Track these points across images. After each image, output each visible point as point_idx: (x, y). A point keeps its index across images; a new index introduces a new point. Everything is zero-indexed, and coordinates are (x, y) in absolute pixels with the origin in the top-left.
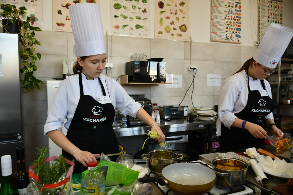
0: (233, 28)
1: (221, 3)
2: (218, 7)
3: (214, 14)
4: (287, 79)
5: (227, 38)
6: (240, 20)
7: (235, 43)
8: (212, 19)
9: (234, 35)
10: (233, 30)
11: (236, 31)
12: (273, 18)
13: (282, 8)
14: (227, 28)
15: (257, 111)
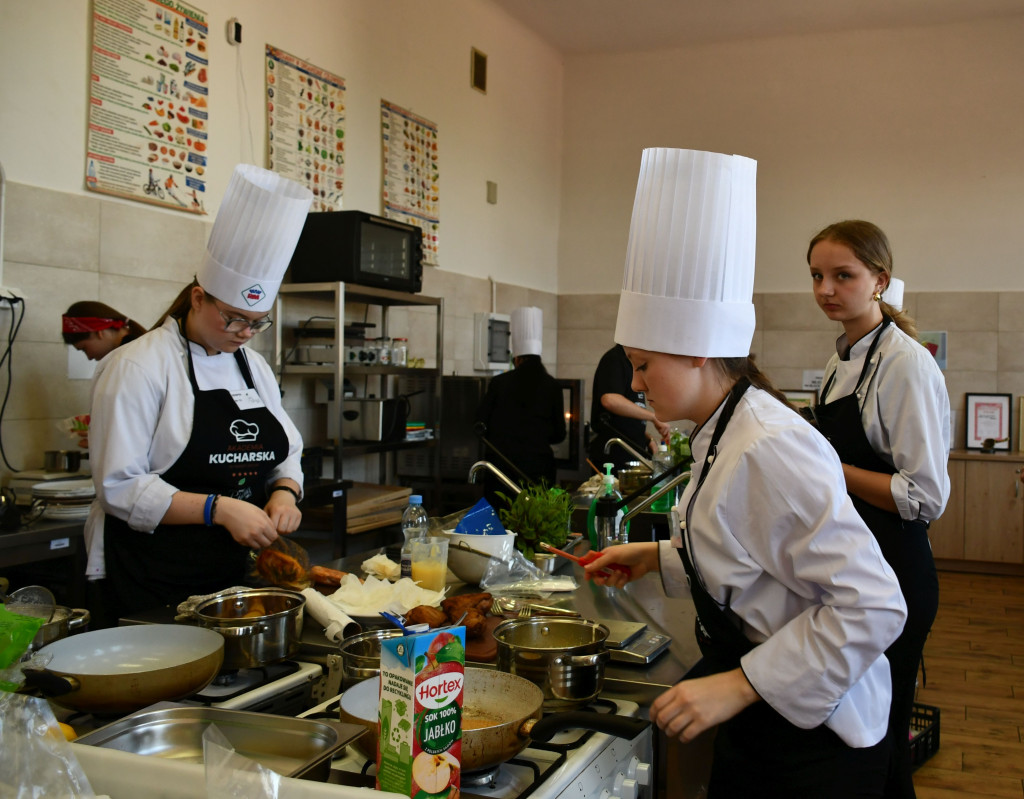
0: (178, 151)
1: (131, 44)
2: (119, 58)
3: (103, 81)
4: (363, 356)
5: (151, 187)
6: (201, 123)
7: (183, 209)
8: (93, 101)
9: (180, 178)
10: (177, 159)
11: (185, 163)
12: (316, 140)
13: (342, 108)
14: (153, 147)
15: (230, 458)
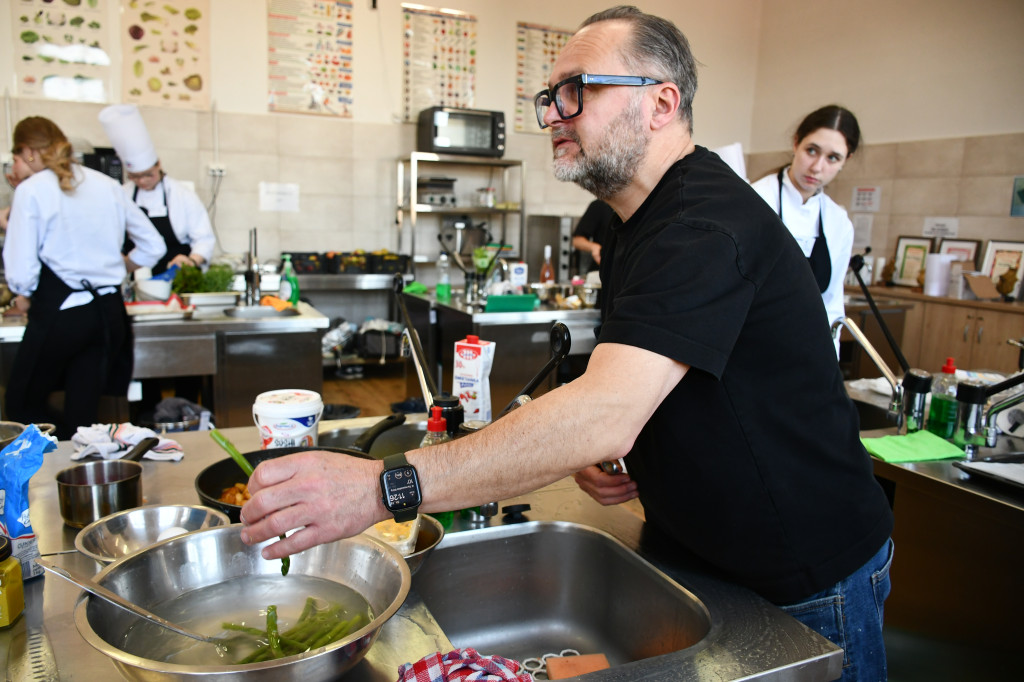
0: (331, 82)
1: (297, 26)
2: (289, 36)
3: (279, 51)
5: (313, 105)
6: (349, 64)
7: (335, 115)
8: (272, 63)
9: (334, 98)
10: (331, 87)
11: (338, 88)
12: (450, 60)
13: (476, 35)
